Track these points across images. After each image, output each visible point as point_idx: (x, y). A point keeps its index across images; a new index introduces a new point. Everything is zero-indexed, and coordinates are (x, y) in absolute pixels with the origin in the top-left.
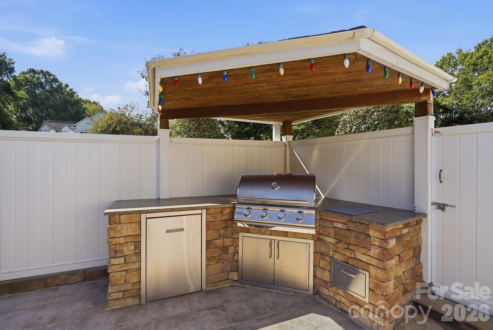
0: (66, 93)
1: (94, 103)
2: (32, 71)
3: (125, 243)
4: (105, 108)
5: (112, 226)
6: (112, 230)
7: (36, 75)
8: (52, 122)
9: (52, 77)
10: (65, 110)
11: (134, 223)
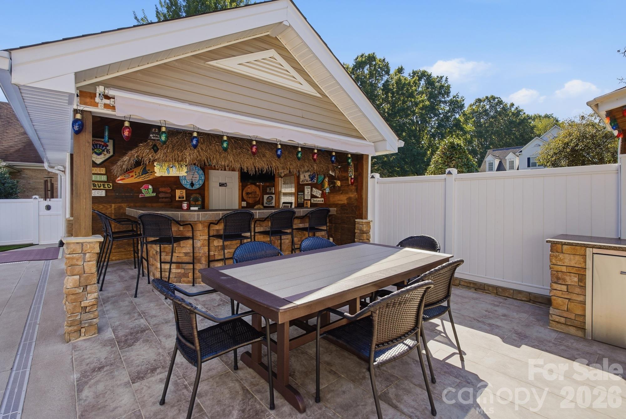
0: (510, 114)
1: (547, 117)
2: (479, 101)
3: (567, 272)
4: (561, 120)
5: (554, 253)
6: (554, 257)
7: (482, 103)
8: (496, 150)
9: (496, 100)
10: (509, 133)
11: (579, 256)
